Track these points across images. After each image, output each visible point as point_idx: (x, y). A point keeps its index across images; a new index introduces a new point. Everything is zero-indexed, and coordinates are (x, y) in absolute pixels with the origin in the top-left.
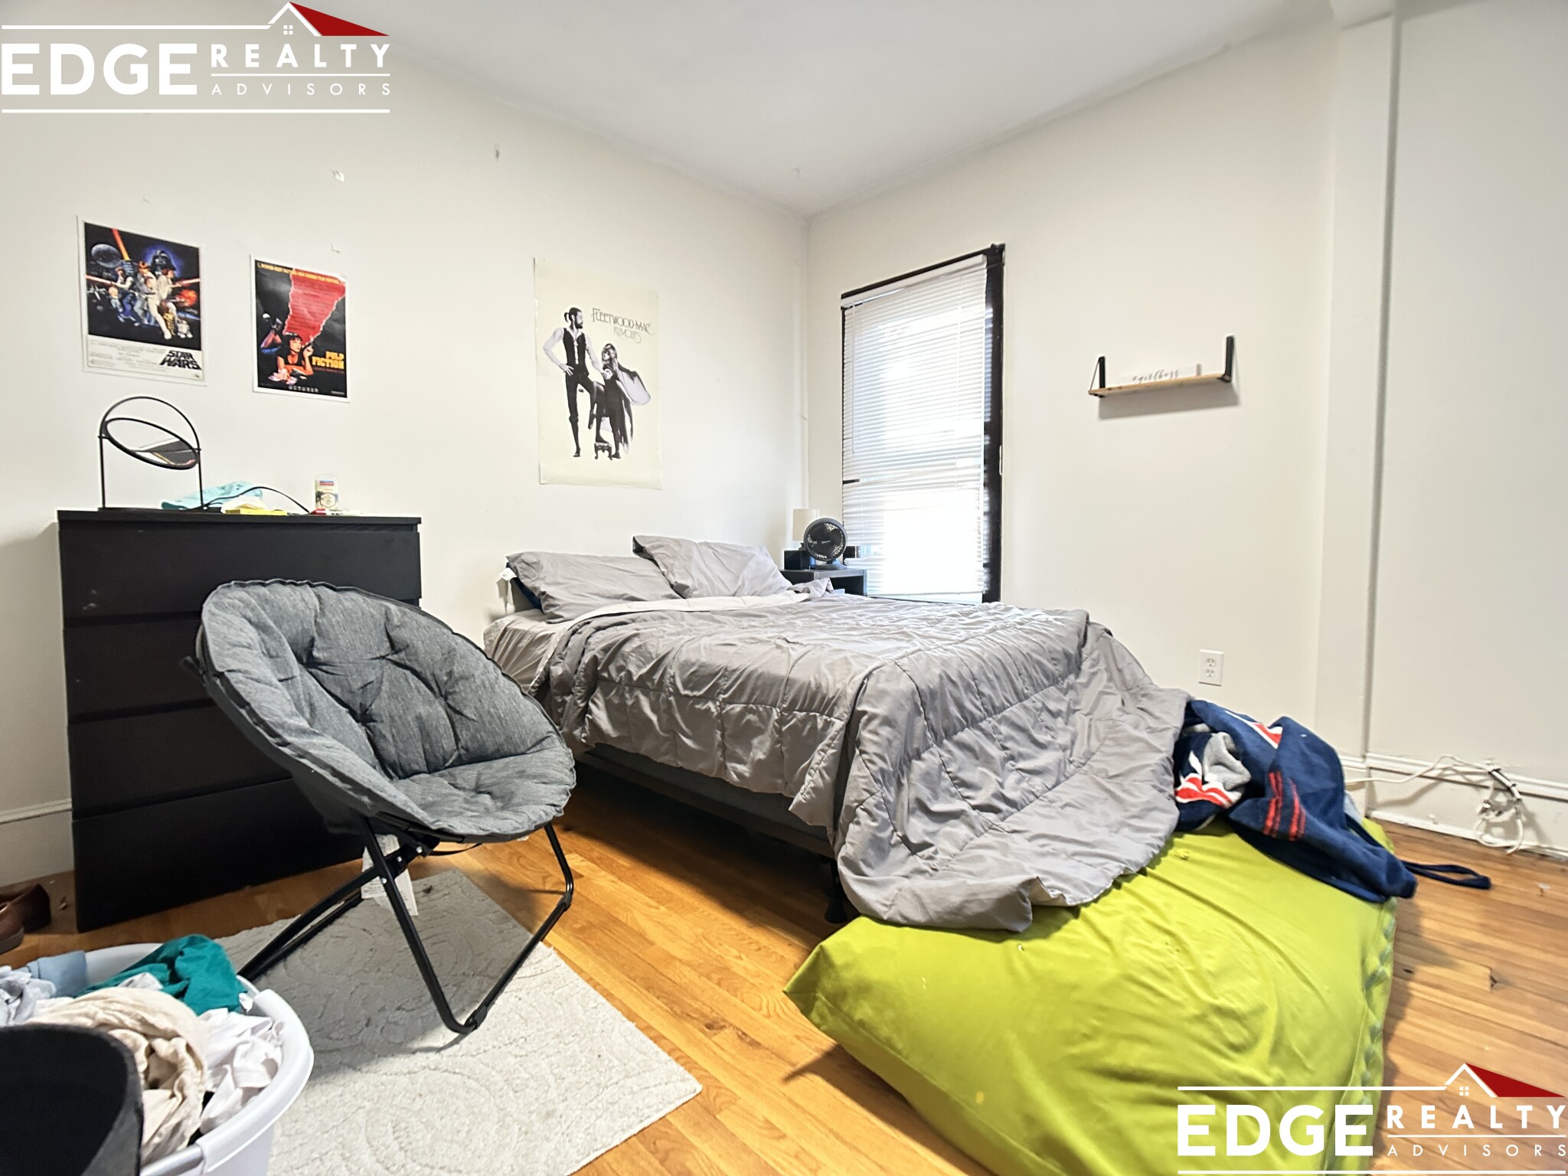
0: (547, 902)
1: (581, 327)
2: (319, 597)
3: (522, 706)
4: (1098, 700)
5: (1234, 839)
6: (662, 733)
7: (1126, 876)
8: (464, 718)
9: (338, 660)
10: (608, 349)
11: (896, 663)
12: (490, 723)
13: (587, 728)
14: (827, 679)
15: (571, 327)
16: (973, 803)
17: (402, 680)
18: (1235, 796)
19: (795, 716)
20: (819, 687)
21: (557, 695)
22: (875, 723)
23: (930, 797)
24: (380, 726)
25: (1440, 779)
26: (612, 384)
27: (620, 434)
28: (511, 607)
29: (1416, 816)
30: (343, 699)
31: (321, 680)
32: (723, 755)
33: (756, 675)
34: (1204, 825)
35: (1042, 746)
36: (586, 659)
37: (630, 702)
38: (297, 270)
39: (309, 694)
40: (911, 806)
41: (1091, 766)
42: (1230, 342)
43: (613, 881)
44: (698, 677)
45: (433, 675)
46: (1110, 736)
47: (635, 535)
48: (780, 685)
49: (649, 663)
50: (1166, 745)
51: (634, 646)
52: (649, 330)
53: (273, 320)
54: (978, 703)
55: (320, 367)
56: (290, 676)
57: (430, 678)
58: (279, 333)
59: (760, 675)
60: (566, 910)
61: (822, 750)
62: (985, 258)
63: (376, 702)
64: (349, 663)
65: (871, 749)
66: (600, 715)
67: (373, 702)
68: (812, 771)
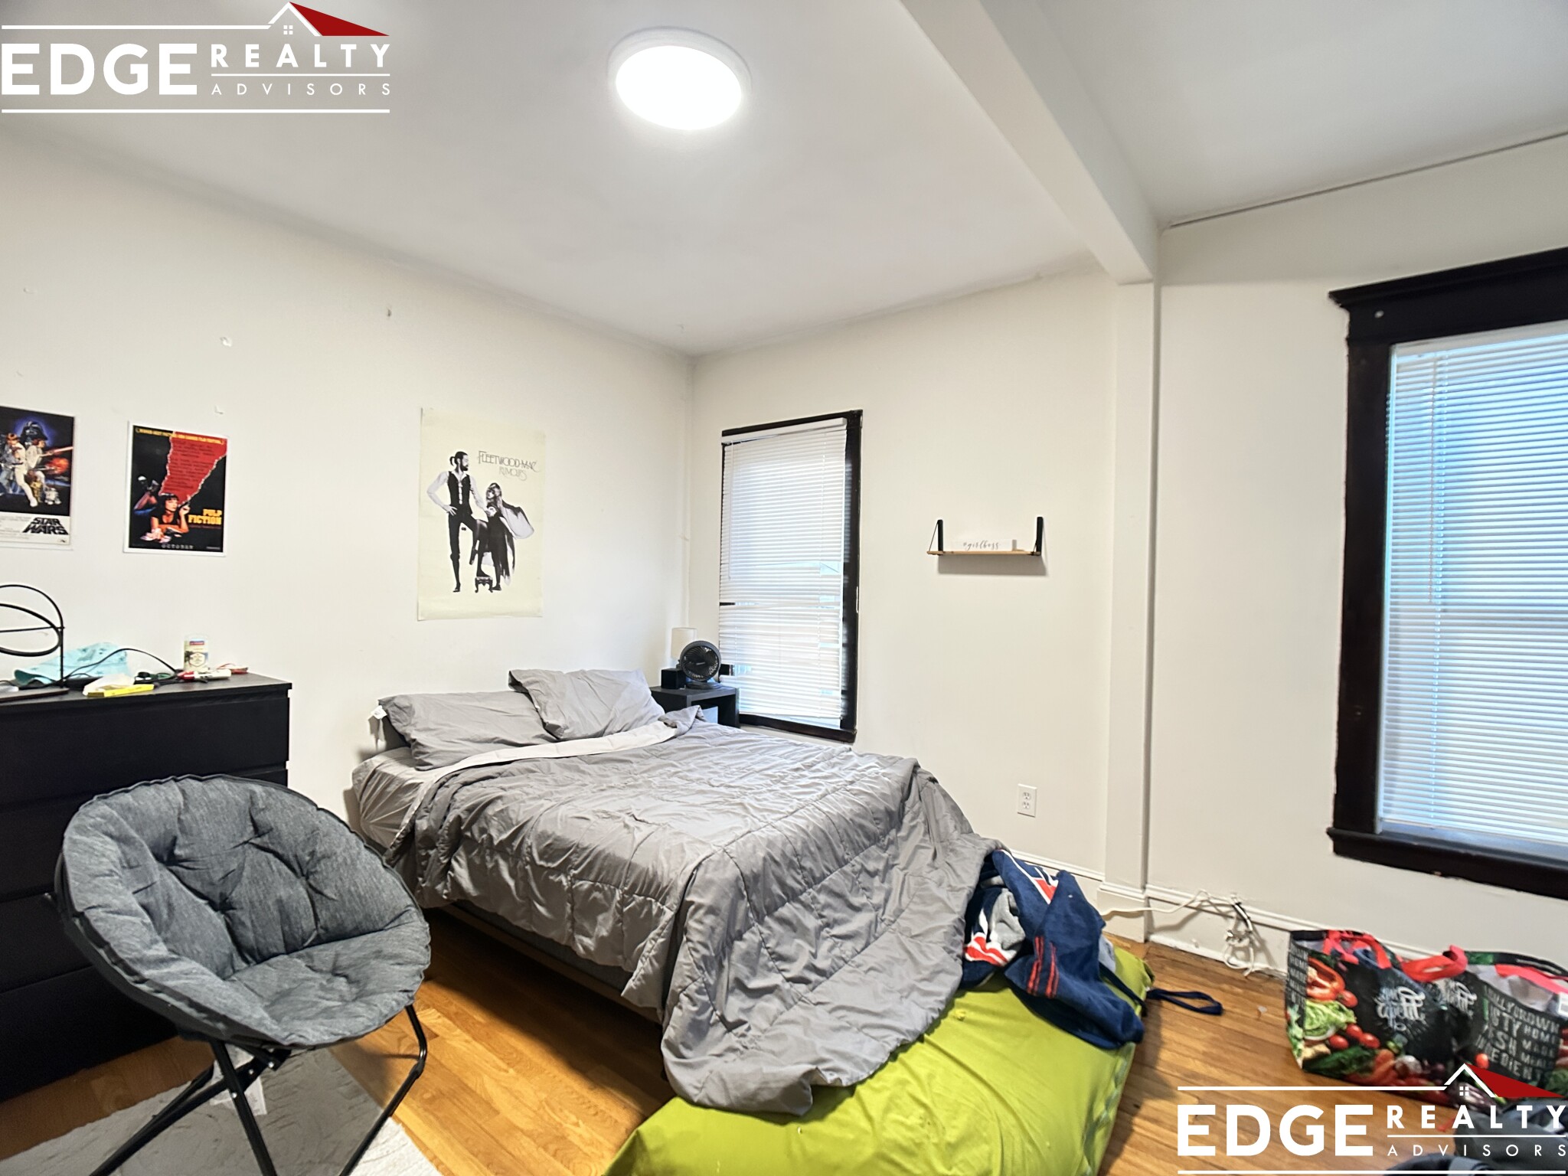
0: (401, 1069)
1: (466, 470)
2: (183, 792)
3: (382, 881)
4: (914, 853)
5: (1008, 994)
6: (518, 899)
7: (904, 1047)
8: (324, 898)
9: (199, 855)
10: (494, 488)
11: (725, 851)
12: (350, 902)
13: (449, 884)
14: (663, 868)
15: (457, 470)
16: (788, 975)
17: (264, 864)
18: (1009, 955)
19: (634, 899)
20: (655, 874)
21: (420, 848)
22: (701, 912)
23: (749, 974)
24: (239, 913)
25: (1199, 909)
26: (495, 521)
27: (502, 566)
28: (382, 744)
29: (1183, 939)
30: (203, 892)
31: (181, 876)
32: (572, 927)
33: (602, 856)
34: (985, 982)
35: (857, 909)
36: (451, 817)
37: (490, 866)
38: (177, 433)
39: (168, 894)
40: (730, 986)
41: (899, 925)
42: (1040, 521)
43: (466, 1041)
44: (554, 849)
45: (296, 856)
46: (917, 893)
47: (511, 670)
48: (623, 869)
49: (509, 828)
50: (959, 904)
51: (497, 810)
52: (535, 468)
53: (149, 482)
54: (799, 877)
55: (197, 524)
56: (150, 883)
57: (291, 858)
58: (155, 494)
59: (606, 857)
60: (418, 1077)
61: (653, 939)
62: (846, 420)
63: (237, 890)
64: (211, 855)
65: (696, 937)
66: (462, 873)
67: (233, 890)
68: (644, 959)
